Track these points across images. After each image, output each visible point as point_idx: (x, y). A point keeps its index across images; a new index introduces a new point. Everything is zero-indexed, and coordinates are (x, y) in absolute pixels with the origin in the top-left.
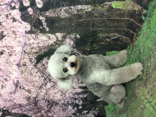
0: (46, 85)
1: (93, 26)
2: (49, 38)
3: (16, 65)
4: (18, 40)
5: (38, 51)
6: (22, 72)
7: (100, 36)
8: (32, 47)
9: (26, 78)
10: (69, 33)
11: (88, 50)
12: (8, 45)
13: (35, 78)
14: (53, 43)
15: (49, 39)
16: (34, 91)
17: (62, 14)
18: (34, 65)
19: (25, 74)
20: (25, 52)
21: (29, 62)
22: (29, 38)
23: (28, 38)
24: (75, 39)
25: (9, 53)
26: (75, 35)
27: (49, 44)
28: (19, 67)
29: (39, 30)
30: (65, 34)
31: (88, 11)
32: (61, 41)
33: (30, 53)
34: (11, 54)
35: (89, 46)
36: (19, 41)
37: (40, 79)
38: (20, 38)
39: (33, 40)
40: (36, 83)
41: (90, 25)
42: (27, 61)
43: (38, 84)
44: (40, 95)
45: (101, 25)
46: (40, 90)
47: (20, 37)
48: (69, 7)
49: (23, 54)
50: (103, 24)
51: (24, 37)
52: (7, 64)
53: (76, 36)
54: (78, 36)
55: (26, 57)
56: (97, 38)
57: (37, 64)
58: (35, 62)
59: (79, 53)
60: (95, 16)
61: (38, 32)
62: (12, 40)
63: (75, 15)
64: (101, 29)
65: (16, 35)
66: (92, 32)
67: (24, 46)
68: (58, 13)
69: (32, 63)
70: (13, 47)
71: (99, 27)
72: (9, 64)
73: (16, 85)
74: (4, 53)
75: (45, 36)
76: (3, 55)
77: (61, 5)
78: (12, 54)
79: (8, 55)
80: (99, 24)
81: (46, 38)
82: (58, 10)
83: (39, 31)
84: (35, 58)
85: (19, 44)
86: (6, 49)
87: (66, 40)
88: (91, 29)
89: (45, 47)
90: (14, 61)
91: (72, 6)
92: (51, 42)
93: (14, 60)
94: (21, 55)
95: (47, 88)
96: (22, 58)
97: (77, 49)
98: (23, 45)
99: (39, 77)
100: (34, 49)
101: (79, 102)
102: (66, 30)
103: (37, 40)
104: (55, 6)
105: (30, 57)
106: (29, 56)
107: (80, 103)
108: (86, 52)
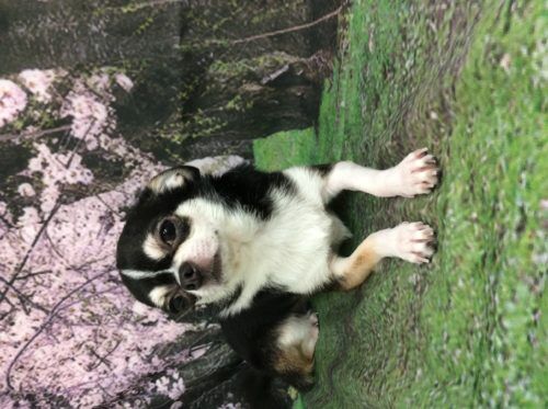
0: (12, 324)
1: (183, 31)
7: (219, 76)
10: (80, 67)
11: (177, 138)
14: (10, 119)
24: (113, 93)
26: (111, 74)
30: (64, 73)
32: (47, 106)
35: (179, 120)
41: (168, 28)
45: (215, 27)
50: (224, 20)
53: (114, 81)
54: (125, 81)
56: (206, 82)
59: (140, 160)
64: (219, 42)
66: (180, 58)
71: (209, 35)
80: (205, 23)
87: (70, 103)
88: (177, 46)
92: (4, 113)
97: (128, 139)
101: (170, 387)
102: (65, 55)
107: (175, 390)
108: (167, 150)
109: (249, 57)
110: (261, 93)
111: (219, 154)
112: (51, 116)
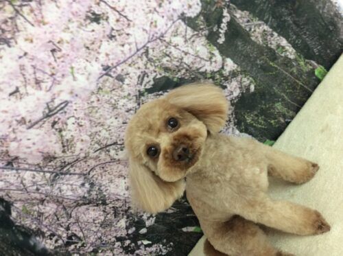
0: (122, 150)
1: (279, 85)
2: (211, 58)
3: (102, 66)
4: (155, 19)
5: (173, 68)
6: (100, 89)
7: (277, 108)
8: (168, 53)
9: (93, 107)
10: (245, 71)
11: (249, 120)
12: (127, 13)
13: (113, 119)
14: (208, 71)
15: (208, 59)
16: (81, 150)
17: (256, 34)
18: (139, 91)
19: (100, 97)
20: (147, 52)
21: (136, 78)
22: (179, 31)
23: (177, 29)
25: (113, 29)
26: (251, 82)
27: (201, 68)
28: (107, 74)
29: (209, 30)
30: (239, 70)
31: (290, 56)
32: (223, 77)
33: (154, 62)
34: (114, 36)
36: (156, 22)
37: (121, 127)
38: (161, 18)
39: (183, 40)
40: (104, 131)
41: (276, 80)
42: (134, 73)
43: (107, 136)
44: (86, 162)
45: (288, 91)
46: (98, 152)
47: (163, 17)
48: (273, 31)
49: (139, 53)
50: (291, 91)
51: (172, 22)
52: (84, 49)
53: (249, 85)
54: (252, 88)
55: (141, 64)
57: (146, 93)
58: (148, 87)
59: (232, 120)
60: (293, 71)
61: (203, 33)
62: (143, 10)
63: (270, 49)
65: (160, 5)
66: (273, 93)
67: (155, 40)
68: (253, 27)
69: (141, 84)
70: (131, 23)
71: (284, 92)
72: (90, 53)
73: (50, 111)
74: (101, 21)
75: (208, 49)
76: (95, 24)
77: (265, 19)
78: (118, 37)
79: (108, 33)
80: (286, 88)
81: (207, 53)
82: (256, 21)
83: (206, 32)
84: (154, 79)
85: (148, 28)
86: (113, 17)
87: (231, 82)
88: (274, 88)
89: (191, 68)
90: (107, 55)
91: (277, 32)
92: (208, 67)
93: (108, 53)
94: (133, 53)
95: (116, 157)
96: (130, 60)
97: (235, 109)
98: (155, 35)
99: (124, 123)
100: (168, 58)
101: (148, 218)
102: (244, 63)
103: (190, 45)
104: (257, 11)
105: (147, 71)
106: (149, 65)
107: (150, 221)
108: (243, 123)
109: (289, 109)
110: (282, 124)
111: (255, 137)
112: (221, 81)
